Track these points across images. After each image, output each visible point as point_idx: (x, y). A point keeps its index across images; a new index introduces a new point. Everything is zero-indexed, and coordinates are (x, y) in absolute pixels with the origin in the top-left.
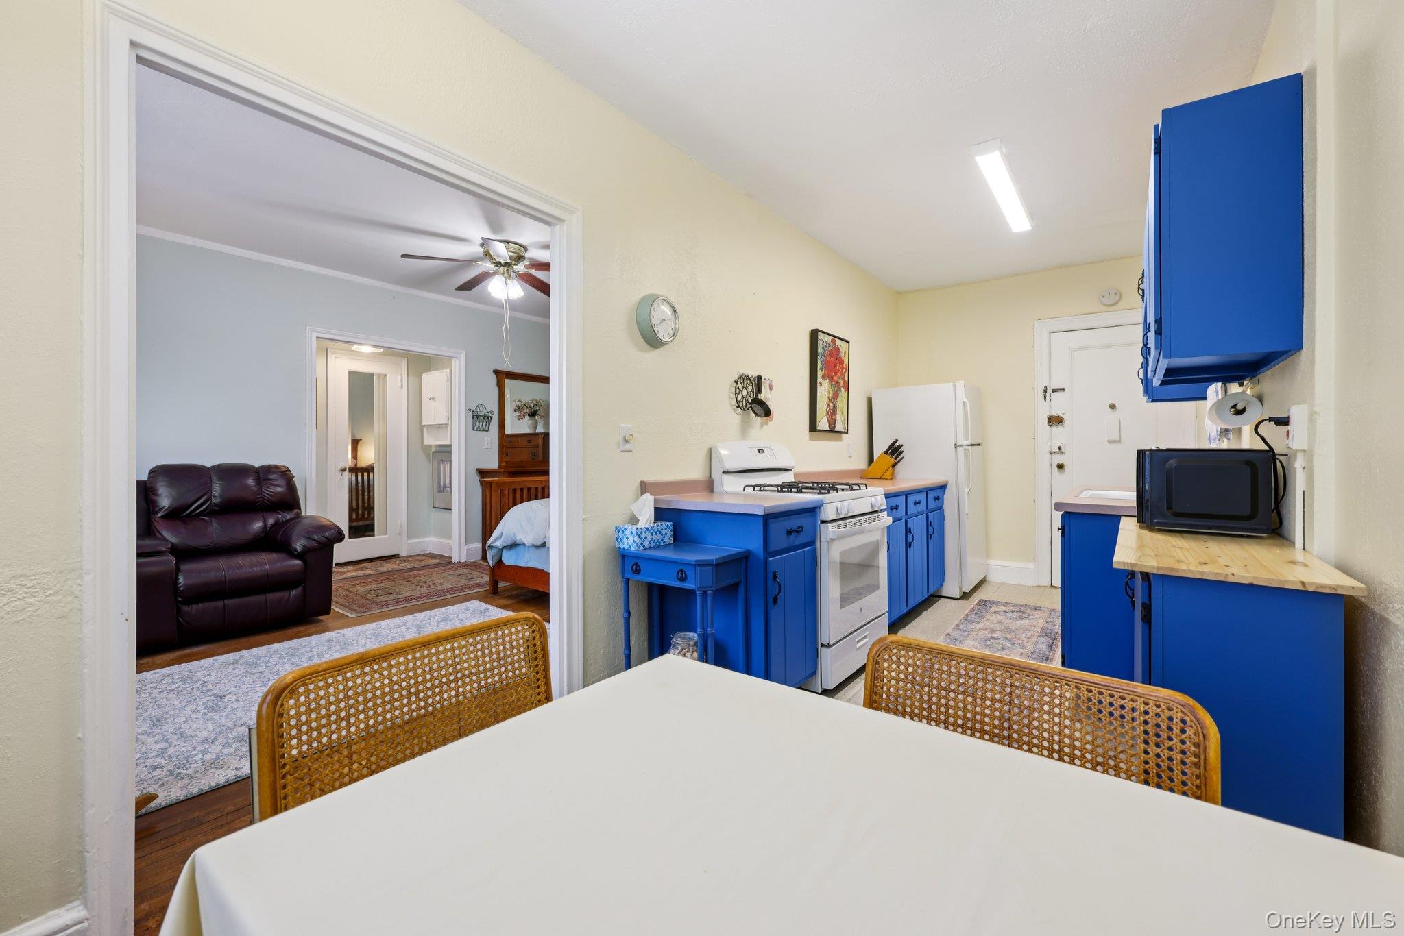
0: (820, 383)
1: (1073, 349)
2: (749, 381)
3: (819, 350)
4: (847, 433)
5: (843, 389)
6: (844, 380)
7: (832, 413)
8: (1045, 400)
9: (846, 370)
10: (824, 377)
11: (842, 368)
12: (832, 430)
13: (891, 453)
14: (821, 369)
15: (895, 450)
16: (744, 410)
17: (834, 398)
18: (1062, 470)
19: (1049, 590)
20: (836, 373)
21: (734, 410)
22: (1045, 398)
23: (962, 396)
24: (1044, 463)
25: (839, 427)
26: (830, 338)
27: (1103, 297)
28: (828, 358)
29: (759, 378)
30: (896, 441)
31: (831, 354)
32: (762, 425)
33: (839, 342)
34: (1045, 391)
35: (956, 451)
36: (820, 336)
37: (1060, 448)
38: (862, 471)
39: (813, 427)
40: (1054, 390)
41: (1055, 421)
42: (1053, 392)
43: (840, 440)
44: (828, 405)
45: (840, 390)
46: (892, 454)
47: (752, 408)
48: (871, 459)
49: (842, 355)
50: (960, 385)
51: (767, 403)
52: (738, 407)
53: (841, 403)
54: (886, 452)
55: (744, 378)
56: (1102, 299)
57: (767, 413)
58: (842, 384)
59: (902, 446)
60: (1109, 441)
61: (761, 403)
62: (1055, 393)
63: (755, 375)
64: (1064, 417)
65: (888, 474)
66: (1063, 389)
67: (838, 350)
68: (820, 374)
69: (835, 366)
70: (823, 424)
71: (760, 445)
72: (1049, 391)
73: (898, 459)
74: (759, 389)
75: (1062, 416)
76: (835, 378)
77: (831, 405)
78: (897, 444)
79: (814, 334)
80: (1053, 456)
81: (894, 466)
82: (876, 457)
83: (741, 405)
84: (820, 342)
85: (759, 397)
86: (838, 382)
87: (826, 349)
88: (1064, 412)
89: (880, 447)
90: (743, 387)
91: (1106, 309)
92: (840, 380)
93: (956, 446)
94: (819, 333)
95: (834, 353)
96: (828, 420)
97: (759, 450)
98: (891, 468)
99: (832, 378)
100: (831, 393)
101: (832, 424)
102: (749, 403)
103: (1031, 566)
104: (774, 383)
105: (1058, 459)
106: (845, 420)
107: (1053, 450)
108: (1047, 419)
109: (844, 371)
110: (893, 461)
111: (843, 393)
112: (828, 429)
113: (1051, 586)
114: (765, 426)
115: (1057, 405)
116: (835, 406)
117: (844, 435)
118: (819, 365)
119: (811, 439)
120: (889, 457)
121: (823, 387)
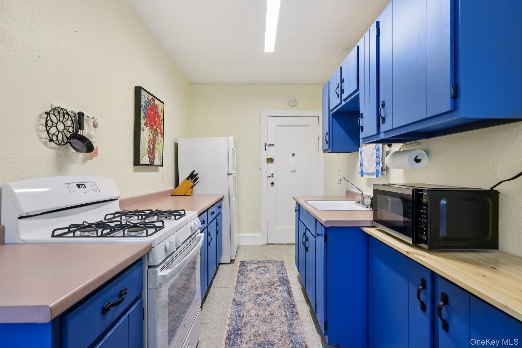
0: (143, 128)
1: (278, 126)
2: (66, 116)
3: (142, 103)
4: (162, 166)
5: (159, 135)
6: (161, 130)
7: (152, 152)
8: (266, 150)
9: (162, 122)
10: (146, 124)
11: (159, 120)
12: (152, 164)
13: (190, 179)
14: (144, 118)
15: (193, 177)
16: (60, 144)
17: (153, 141)
18: (273, 185)
19: (267, 246)
20: (155, 124)
21: (45, 144)
22: (266, 149)
23: (232, 146)
24: (265, 181)
25: (157, 162)
26: (151, 97)
27: (290, 102)
28: (149, 111)
29: (81, 115)
30: (194, 171)
31: (151, 109)
32: (85, 160)
33: (157, 102)
34: (266, 146)
35: (229, 177)
36: (143, 92)
37: (272, 174)
38: (171, 191)
39: (137, 162)
40: (270, 145)
41: (270, 160)
42: (269, 146)
43: (157, 171)
44: (149, 146)
45: (158, 136)
46: (192, 179)
47: (70, 143)
48: (177, 184)
49: (159, 111)
50: (231, 139)
51: (91, 140)
52: (51, 140)
53: (158, 145)
54: (188, 179)
55: (57, 111)
56: (290, 103)
57: (90, 148)
58: (159, 131)
59: (198, 174)
60: (292, 171)
61: (83, 139)
62: (270, 147)
63: (77, 111)
64: (274, 158)
65: (189, 193)
66: (273, 145)
67: (156, 107)
68: (143, 122)
69: (154, 118)
70: (145, 159)
71: (80, 180)
72: (267, 145)
73: (195, 183)
74: (80, 125)
75: (272, 158)
76: (154, 127)
77: (151, 146)
78: (195, 173)
79: (138, 90)
80: (269, 178)
81: (192, 187)
82: (180, 182)
83: (54, 138)
84: (143, 99)
85: (80, 132)
86: (156, 130)
87: (147, 103)
88: (273, 156)
89: (183, 175)
90: (59, 121)
91: (291, 107)
92: (158, 129)
93: (228, 174)
94: (142, 90)
95: (154, 108)
96: (149, 157)
97: (79, 186)
98: (191, 188)
99: (152, 126)
100: (151, 137)
101: (152, 159)
102: (68, 138)
103: (258, 235)
104: (99, 122)
105: (271, 180)
106: (161, 157)
107: (269, 176)
108: (266, 160)
109: (160, 122)
110: (192, 184)
111: (160, 138)
112: (149, 163)
113: (268, 244)
114: (89, 161)
115: (271, 153)
116: (154, 147)
117: (160, 168)
118: (142, 115)
119: (135, 171)
120: (189, 181)
121: (145, 132)
